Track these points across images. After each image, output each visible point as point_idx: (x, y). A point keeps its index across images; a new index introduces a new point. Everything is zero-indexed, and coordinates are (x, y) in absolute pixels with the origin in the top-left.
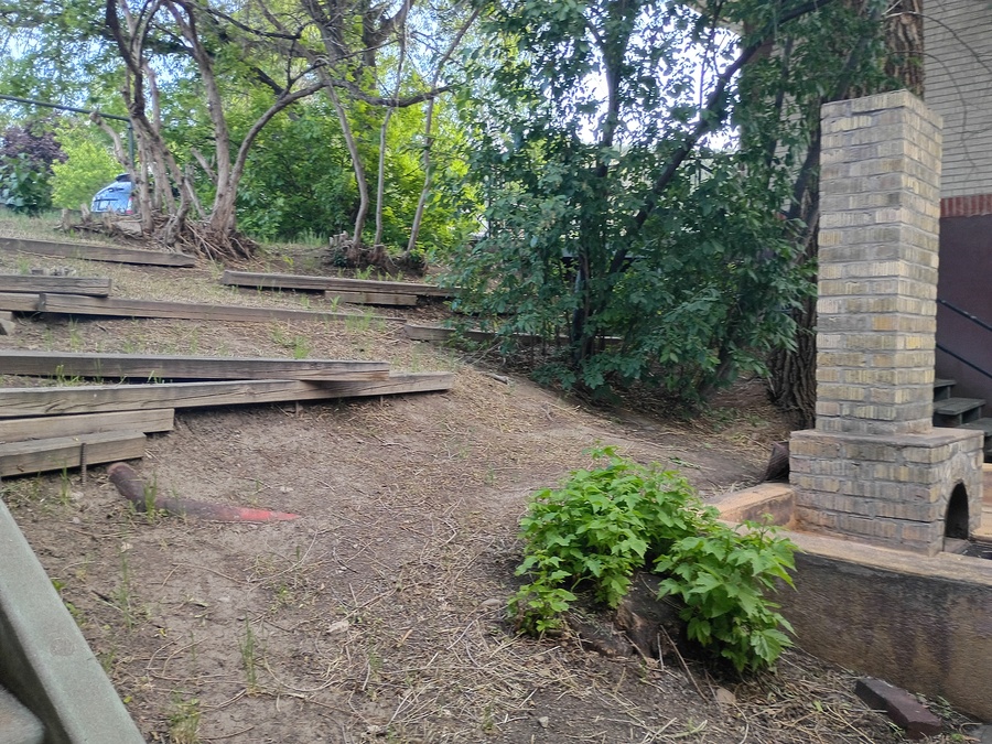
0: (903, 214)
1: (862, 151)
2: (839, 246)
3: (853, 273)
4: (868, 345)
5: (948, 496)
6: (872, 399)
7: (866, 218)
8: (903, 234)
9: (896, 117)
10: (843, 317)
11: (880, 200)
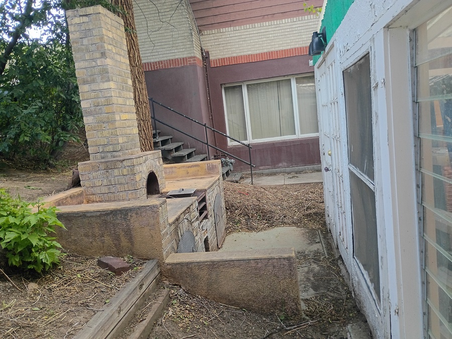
0: (108, 61)
1: (87, 33)
2: (85, 77)
3: (93, 88)
4: (105, 120)
5: (146, 178)
6: (110, 143)
7: (94, 63)
8: (110, 70)
9: (98, 18)
10: (93, 108)
11: (98, 55)
